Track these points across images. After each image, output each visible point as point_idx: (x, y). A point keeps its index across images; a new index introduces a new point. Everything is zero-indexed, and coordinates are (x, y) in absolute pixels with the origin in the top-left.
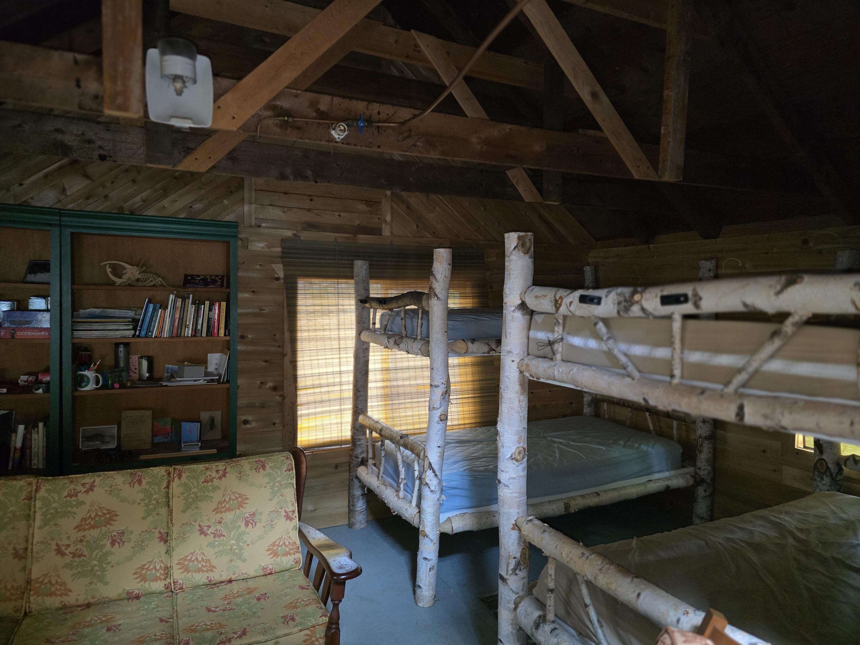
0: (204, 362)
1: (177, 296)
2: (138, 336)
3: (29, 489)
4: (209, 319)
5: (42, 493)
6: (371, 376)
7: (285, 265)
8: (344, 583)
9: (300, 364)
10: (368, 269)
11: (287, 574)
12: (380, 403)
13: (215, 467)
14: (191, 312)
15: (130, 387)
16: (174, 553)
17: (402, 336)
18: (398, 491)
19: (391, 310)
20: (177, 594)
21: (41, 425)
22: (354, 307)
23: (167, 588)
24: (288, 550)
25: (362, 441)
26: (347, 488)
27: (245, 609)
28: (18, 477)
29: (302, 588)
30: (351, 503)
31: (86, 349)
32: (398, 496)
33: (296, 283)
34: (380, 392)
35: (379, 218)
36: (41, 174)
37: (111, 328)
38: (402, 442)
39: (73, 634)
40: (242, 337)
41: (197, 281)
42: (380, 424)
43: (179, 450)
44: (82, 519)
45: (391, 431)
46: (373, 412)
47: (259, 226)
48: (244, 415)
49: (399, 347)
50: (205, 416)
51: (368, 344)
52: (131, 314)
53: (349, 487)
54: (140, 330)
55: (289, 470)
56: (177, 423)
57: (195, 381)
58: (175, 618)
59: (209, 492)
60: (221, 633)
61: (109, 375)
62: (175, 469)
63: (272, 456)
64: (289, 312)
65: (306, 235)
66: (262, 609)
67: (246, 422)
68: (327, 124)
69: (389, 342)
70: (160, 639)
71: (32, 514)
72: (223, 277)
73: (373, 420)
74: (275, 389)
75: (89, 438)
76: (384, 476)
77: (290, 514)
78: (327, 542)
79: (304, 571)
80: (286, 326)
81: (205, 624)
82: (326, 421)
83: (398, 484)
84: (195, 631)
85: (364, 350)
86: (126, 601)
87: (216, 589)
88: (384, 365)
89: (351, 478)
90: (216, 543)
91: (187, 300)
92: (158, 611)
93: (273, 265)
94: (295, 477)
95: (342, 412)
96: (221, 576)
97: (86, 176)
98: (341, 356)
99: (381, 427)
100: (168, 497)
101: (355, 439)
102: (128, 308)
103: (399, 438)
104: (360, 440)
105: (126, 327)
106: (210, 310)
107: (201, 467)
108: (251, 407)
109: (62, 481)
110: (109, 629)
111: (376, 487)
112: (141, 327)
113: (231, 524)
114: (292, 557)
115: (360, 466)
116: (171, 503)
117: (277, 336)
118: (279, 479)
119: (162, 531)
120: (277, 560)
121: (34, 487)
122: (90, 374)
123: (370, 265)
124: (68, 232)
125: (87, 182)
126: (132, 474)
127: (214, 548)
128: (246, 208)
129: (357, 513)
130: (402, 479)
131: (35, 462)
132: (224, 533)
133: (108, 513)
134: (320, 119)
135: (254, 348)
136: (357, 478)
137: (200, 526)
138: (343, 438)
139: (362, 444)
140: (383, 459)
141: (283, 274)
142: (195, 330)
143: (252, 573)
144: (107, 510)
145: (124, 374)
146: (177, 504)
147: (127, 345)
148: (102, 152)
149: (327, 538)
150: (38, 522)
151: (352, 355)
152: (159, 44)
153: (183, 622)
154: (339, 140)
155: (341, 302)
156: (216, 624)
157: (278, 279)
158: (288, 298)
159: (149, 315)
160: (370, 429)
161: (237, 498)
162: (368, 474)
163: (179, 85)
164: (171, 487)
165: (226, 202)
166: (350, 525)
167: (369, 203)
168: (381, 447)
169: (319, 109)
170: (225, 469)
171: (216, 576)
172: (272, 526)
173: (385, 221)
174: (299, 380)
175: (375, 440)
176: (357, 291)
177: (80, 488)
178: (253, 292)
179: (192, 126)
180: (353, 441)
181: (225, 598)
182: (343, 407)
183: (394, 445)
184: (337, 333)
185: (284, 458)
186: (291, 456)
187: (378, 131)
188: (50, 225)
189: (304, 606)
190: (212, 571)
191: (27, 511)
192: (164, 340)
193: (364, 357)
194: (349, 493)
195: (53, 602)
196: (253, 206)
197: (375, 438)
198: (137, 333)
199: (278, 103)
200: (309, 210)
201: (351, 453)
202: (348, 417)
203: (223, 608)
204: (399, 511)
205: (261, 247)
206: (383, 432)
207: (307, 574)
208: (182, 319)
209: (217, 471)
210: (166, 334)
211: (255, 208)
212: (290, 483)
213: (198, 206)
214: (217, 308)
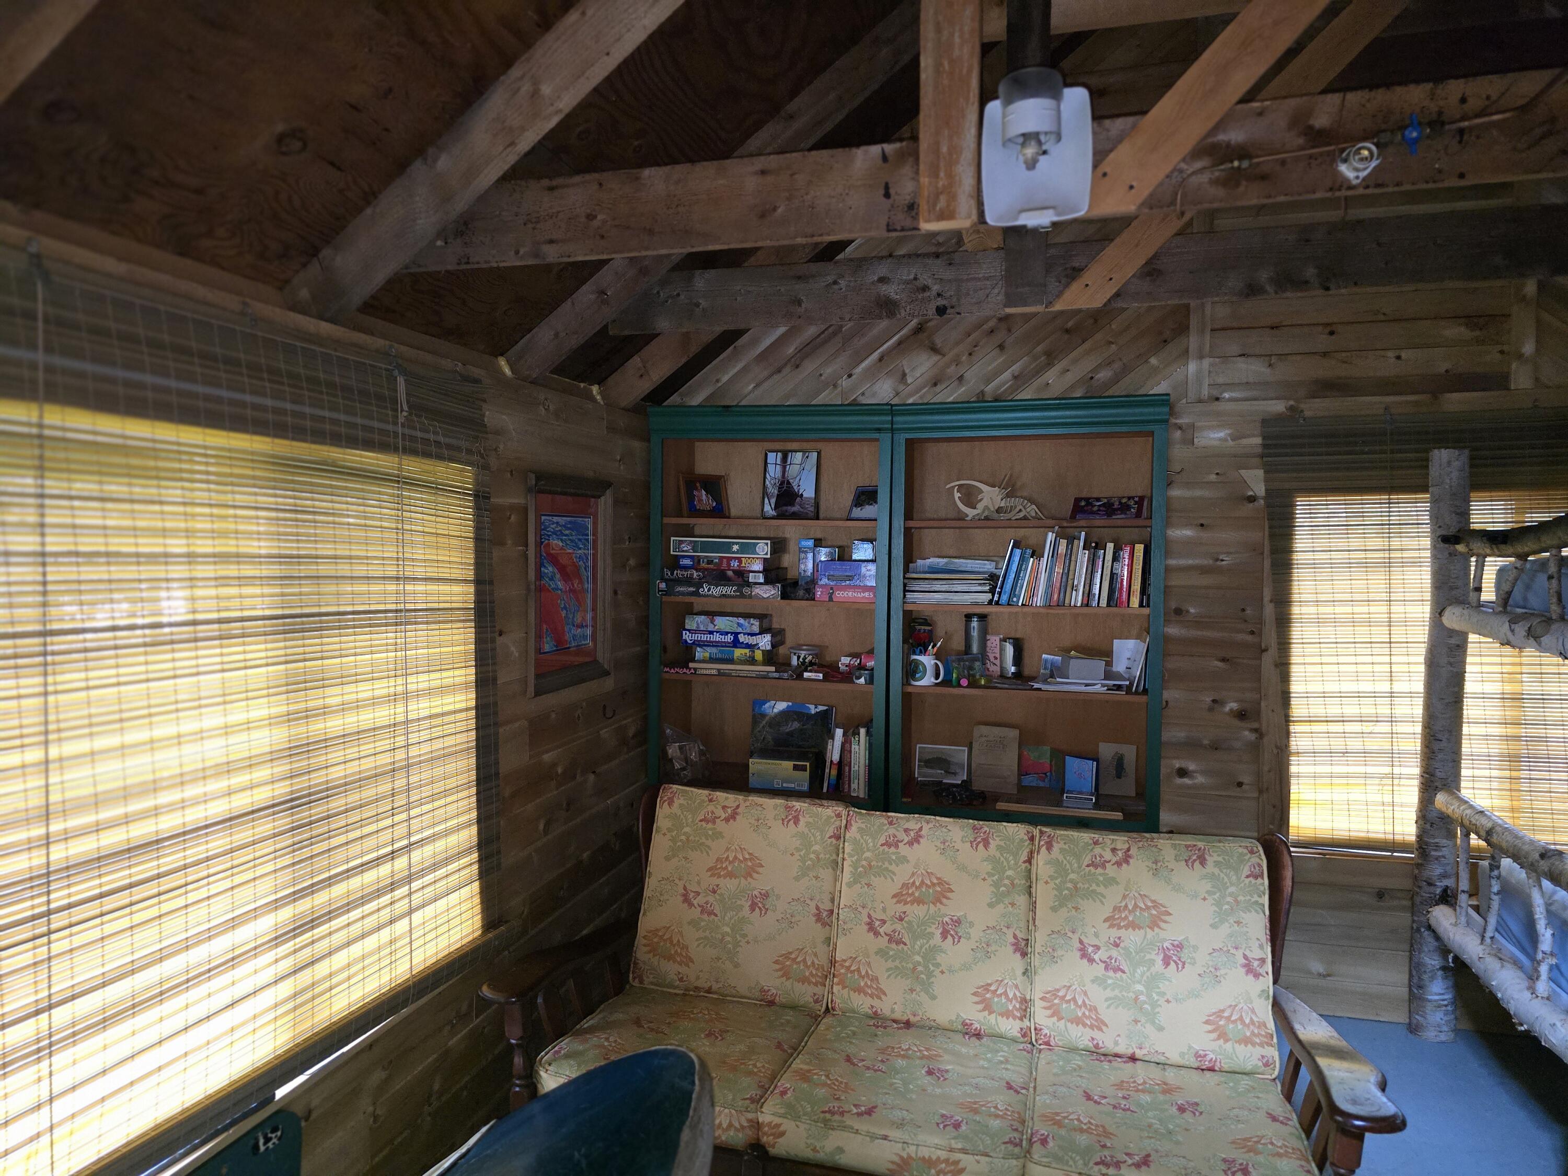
0: (1106, 654)
1: (1059, 536)
2: (997, 603)
3: (838, 823)
4: (1112, 575)
5: (853, 833)
6: (1471, 710)
7: (1269, 470)
8: (1361, 1138)
9: (1296, 671)
10: (1467, 468)
11: (1245, 1082)
12: (1495, 773)
13: (1109, 842)
14: (1082, 562)
15: (985, 687)
16: (1037, 979)
17: (1550, 619)
18: (1533, 977)
19: (1523, 557)
20: (1040, 1051)
21: (863, 731)
22: (1428, 554)
23: (1024, 1036)
24: (1248, 1034)
25: (1445, 852)
26: (1407, 947)
27: (1154, 1118)
28: (825, 802)
29: (1274, 1119)
30: (1415, 980)
31: (926, 622)
32: (1532, 990)
33: (1293, 506)
34: (1496, 748)
35: (1502, 352)
36: (876, 355)
37: (959, 588)
38: (1544, 865)
39: (882, 1061)
40: (1178, 611)
41: (1095, 509)
42: (1489, 818)
43: (1059, 804)
44: (904, 885)
45: (1516, 837)
46: (1476, 791)
47: (1217, 399)
48: (1177, 758)
49: (1540, 644)
50: (1107, 750)
51: (1464, 636)
52: (989, 566)
53: (1412, 946)
54: (1000, 593)
55: (1256, 877)
56: (1059, 756)
57: (1087, 685)
58: (1031, 1090)
59: (1098, 885)
60: (1104, 1146)
61: (955, 665)
62: (1041, 832)
63: (1220, 841)
64: (1274, 565)
65: (1316, 408)
66: (1187, 1130)
67: (1182, 773)
68: (1328, 153)
69: (1512, 631)
70: (1002, 1117)
71: (840, 860)
72: (1142, 499)
73: (1471, 807)
74: (1241, 715)
75: (929, 763)
76: (1497, 935)
77: (1256, 964)
78: (1332, 1042)
79: (1282, 1086)
80: (1267, 594)
81: (1078, 1120)
82: (1357, 794)
83: (1536, 963)
84: (1059, 1124)
85: (1450, 649)
86: (961, 1035)
87: (1106, 1065)
88: (1508, 688)
89: (1415, 926)
90: (1110, 981)
91: (1076, 542)
92: (1007, 1069)
93: (1243, 472)
94: (1267, 892)
95: (1396, 782)
96: (1116, 1043)
97: (934, 349)
98: (1394, 659)
99: (1489, 825)
100: (1029, 878)
101: (1427, 844)
102: (987, 558)
103: (1537, 856)
104: (1438, 847)
105: (980, 588)
106: (1115, 558)
107: (1085, 836)
108: (1192, 746)
109: (878, 819)
110: (930, 1073)
111: (1475, 958)
112: (1001, 588)
113: (1137, 953)
114: (1258, 1051)
115: (1437, 904)
116: (1033, 890)
117: (1248, 612)
118: (1232, 889)
119: (1020, 935)
120: (1224, 1046)
121: (844, 822)
122: (927, 660)
123: (1472, 458)
124: (902, 438)
125: (935, 358)
126: (974, 828)
127: (1105, 989)
128: (1192, 367)
129: (1429, 1007)
130: (1543, 952)
131: (854, 786)
132: (1124, 966)
133: (939, 884)
134: (1313, 147)
135: (1199, 633)
136: (1429, 928)
137: (1081, 942)
138: (1398, 838)
139: (1444, 857)
140: (1496, 898)
141: (1263, 489)
142: (1089, 594)
143: (1175, 1058)
144: (938, 879)
145: (977, 664)
146: (1044, 894)
147: (983, 617)
148: (941, 302)
149: (1336, 1034)
150: (847, 876)
151: (1422, 659)
152: (1001, 89)
153: (1043, 1100)
154: (1358, 181)
155: (1396, 543)
156: (1097, 1126)
157: (1252, 499)
158: (1272, 536)
159: (1014, 567)
160: (1462, 825)
161: (1148, 908)
162: (1456, 925)
163: (1030, 151)
164: (1034, 862)
165: (1153, 361)
166: (1413, 1028)
167: (1472, 320)
168: (1491, 870)
169: (1311, 128)
170: (1129, 850)
171: (1109, 1041)
172: (1217, 979)
173: (1520, 356)
174: (1294, 702)
175: (1477, 855)
176: (1435, 517)
177: (902, 835)
178: (1202, 525)
179: (1056, 219)
180: (1420, 847)
181: (1120, 1085)
182: (1397, 770)
183: (1524, 871)
184: (1384, 609)
185: (1245, 851)
186: (1261, 849)
187: (1460, 142)
188: (879, 430)
189: (1273, 1155)
190: (1100, 1029)
191: (834, 857)
192: (1035, 611)
193: (1451, 664)
194: (1411, 959)
195: (862, 1003)
196: (1206, 362)
197: (1479, 849)
198: (996, 598)
199: (1221, 137)
200: (1325, 354)
201: (1416, 871)
202: (1410, 795)
203: (1113, 1102)
204: (1532, 1025)
205: (1220, 439)
206: (1495, 836)
207: (1288, 1095)
208: (1067, 574)
209: (1114, 850)
210: (1039, 600)
211: (1211, 365)
212: (1256, 902)
213: (1104, 375)
214: (1126, 556)
